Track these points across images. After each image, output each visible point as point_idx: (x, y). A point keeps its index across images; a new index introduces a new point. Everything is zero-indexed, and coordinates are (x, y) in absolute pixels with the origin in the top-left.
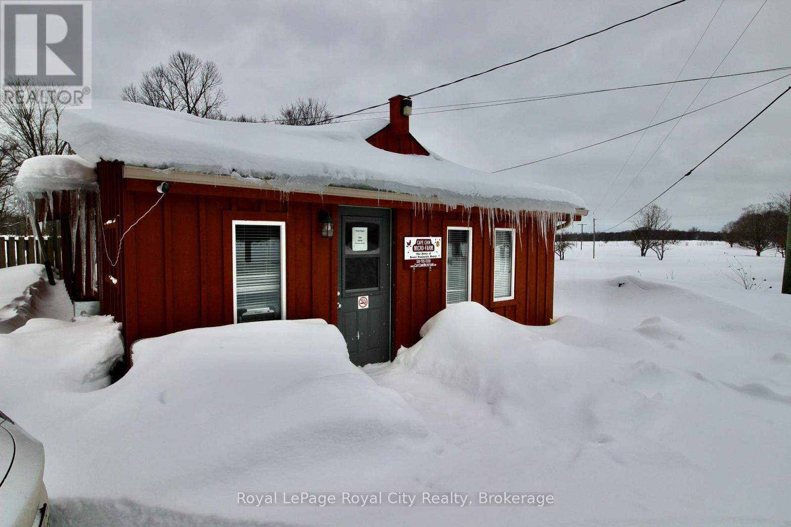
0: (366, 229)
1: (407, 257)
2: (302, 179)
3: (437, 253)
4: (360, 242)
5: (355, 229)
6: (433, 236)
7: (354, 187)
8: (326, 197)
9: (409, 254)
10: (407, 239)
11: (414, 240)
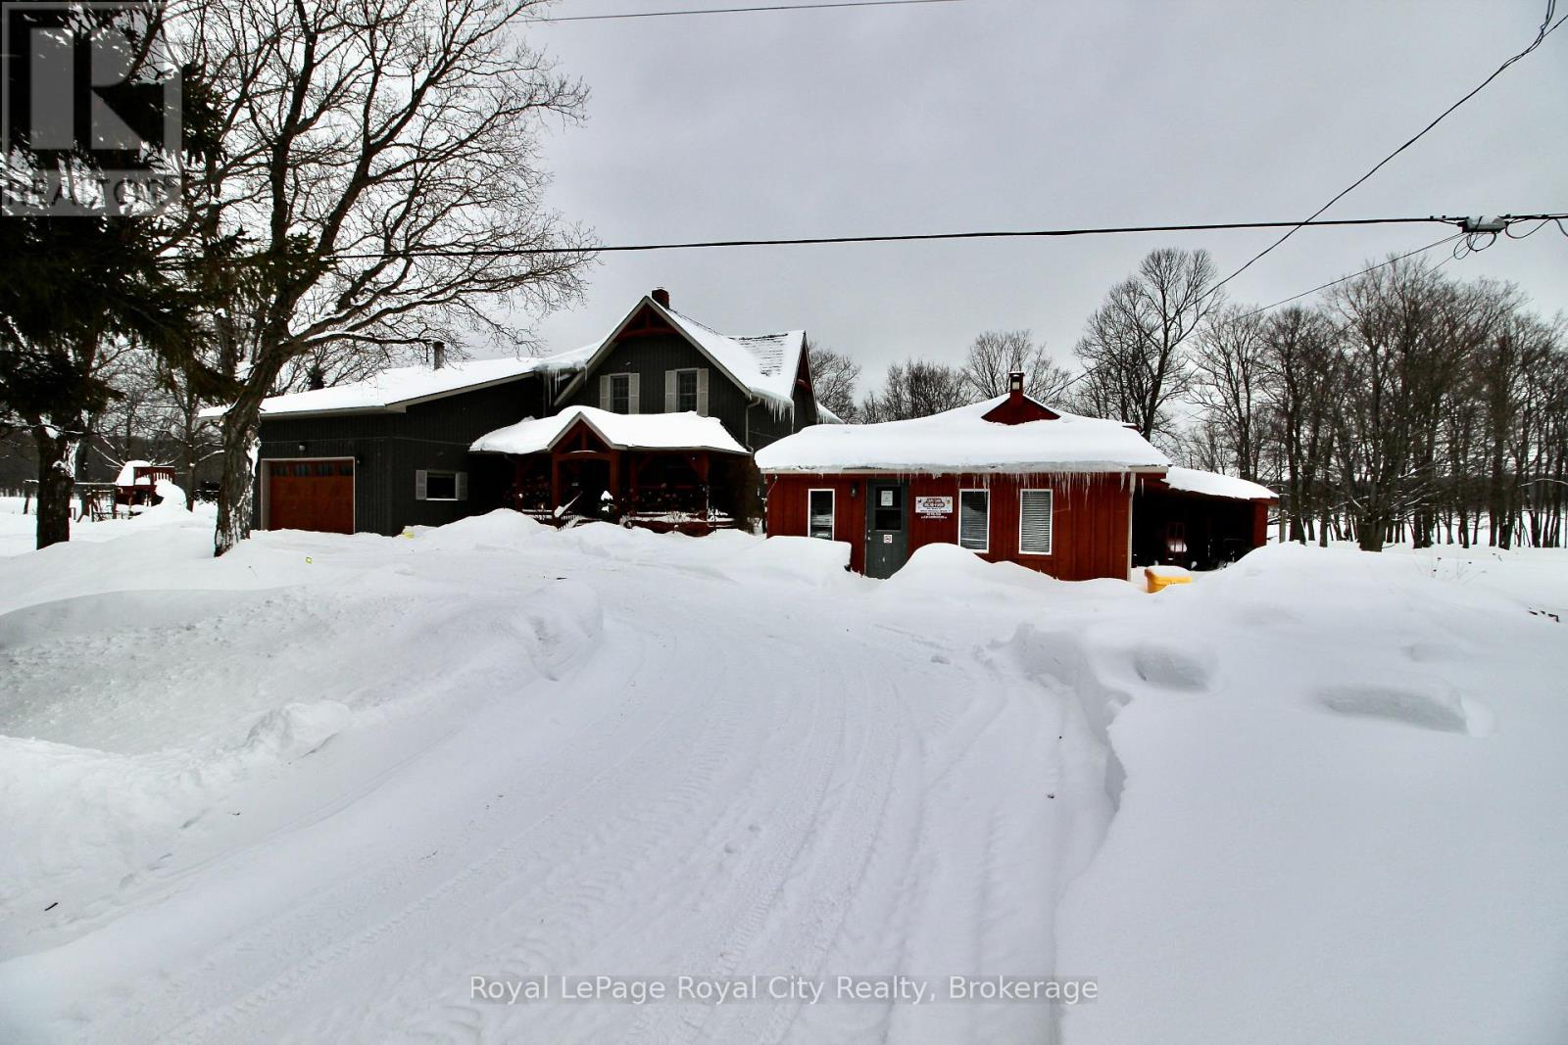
0: (891, 492)
1: (918, 511)
2: (829, 467)
3: (949, 509)
4: (887, 499)
5: (883, 492)
6: (943, 496)
7: (862, 468)
8: (842, 475)
9: (919, 509)
10: (918, 499)
11: (924, 499)
